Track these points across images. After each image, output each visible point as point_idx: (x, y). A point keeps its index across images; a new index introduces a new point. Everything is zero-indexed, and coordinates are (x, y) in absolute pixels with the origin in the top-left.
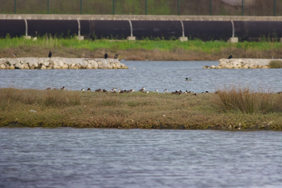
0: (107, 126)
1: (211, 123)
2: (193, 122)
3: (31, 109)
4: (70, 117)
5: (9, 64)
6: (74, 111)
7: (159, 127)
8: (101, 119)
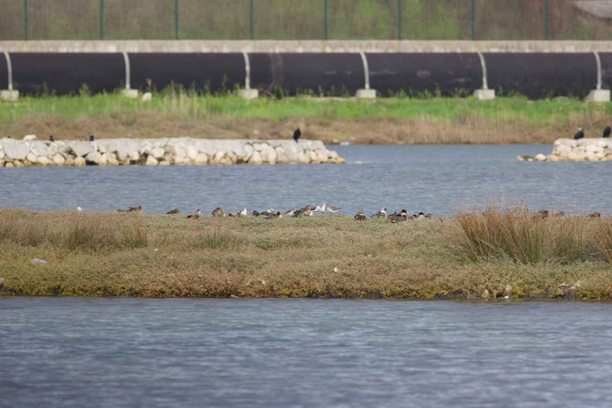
0: (206, 293)
1: (441, 287)
2: (401, 285)
3: (35, 257)
4: (122, 275)
5: (72, 154)
6: (132, 261)
7: (323, 296)
8: (191, 278)
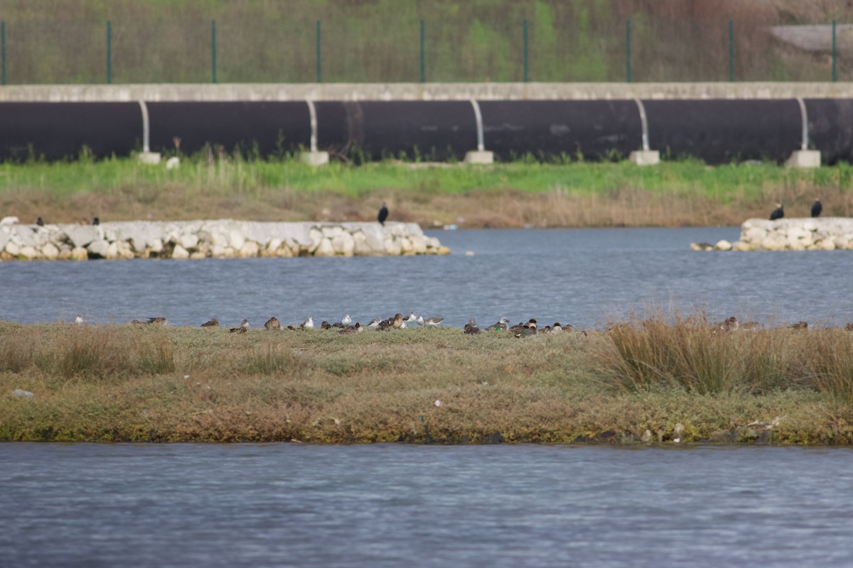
0: (257, 437)
1: (585, 426)
2: (529, 424)
3: (18, 387)
4: (138, 412)
5: (69, 244)
6: (152, 393)
7: (420, 440)
8: (236, 416)
